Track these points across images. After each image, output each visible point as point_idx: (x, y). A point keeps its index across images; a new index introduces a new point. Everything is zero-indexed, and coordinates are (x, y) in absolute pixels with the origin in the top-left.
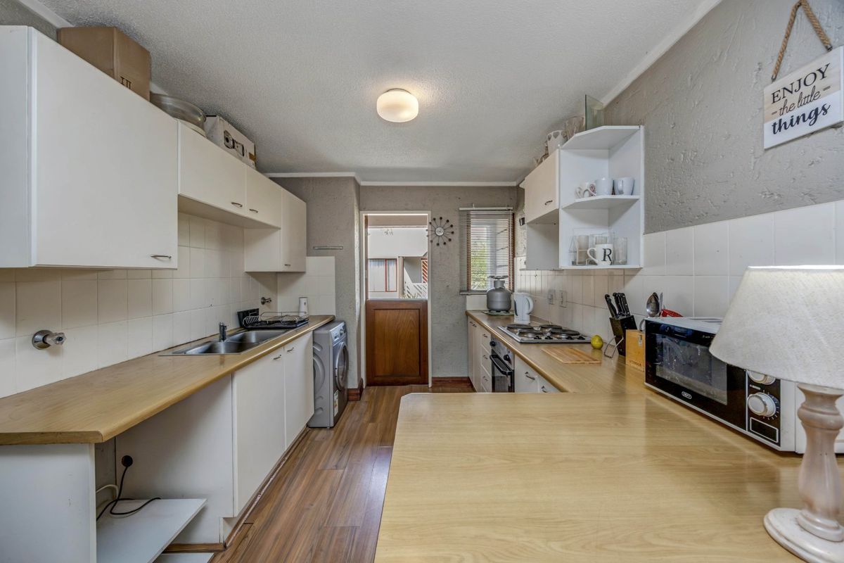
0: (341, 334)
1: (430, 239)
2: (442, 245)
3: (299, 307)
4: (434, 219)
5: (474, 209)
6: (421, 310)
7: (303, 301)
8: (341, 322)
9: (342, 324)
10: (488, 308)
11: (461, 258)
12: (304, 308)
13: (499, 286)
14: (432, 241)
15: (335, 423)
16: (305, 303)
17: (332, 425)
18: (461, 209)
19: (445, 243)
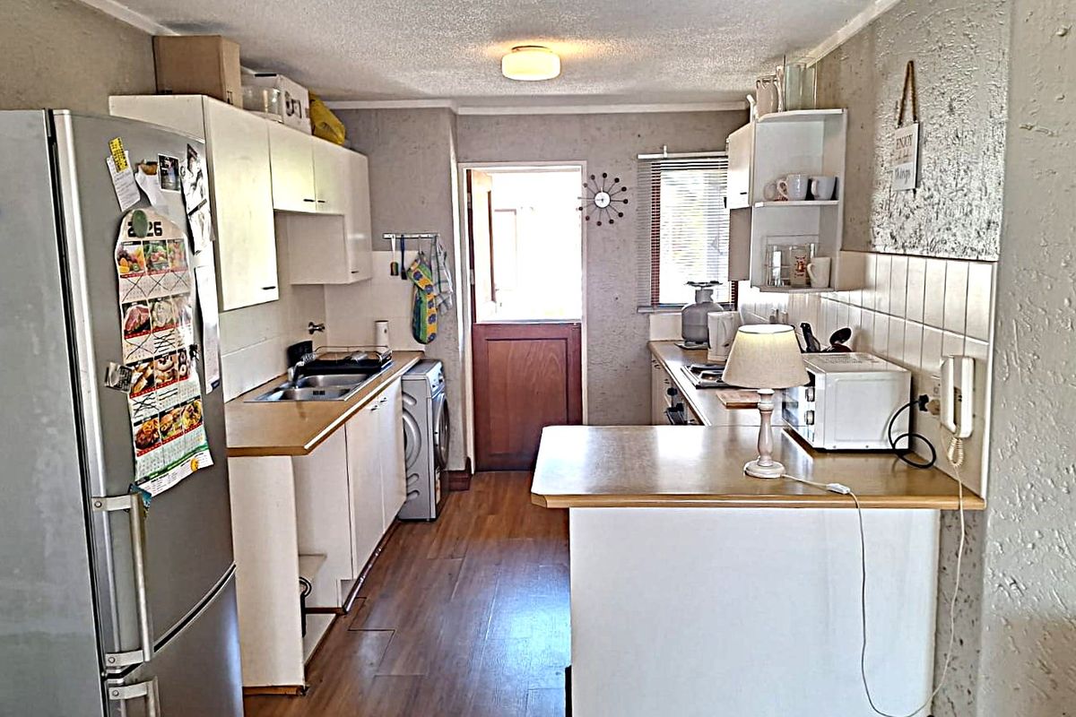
0: (440, 381)
1: (585, 215)
2: (605, 223)
3: (376, 338)
4: (593, 177)
5: (666, 155)
6: (570, 341)
7: (382, 326)
8: (436, 361)
9: (439, 365)
10: (683, 337)
11: (640, 247)
12: (383, 339)
13: (703, 300)
14: (588, 218)
15: (438, 514)
16: (385, 331)
17: (434, 516)
18: (640, 157)
19: (611, 222)
